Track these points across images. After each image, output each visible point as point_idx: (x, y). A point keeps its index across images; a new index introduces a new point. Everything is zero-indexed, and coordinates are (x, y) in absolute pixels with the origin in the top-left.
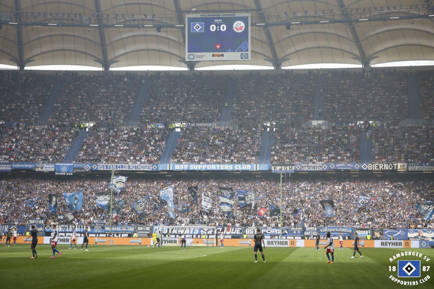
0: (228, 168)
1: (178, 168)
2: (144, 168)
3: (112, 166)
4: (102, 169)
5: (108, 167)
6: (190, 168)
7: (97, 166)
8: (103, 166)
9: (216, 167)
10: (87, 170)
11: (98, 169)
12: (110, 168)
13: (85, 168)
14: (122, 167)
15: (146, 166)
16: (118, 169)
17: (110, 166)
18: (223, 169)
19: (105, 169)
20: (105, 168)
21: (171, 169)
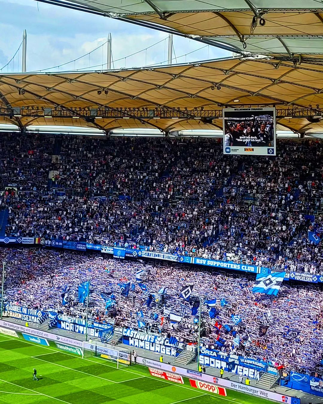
0: (236, 268)
1: (199, 262)
2: (174, 259)
3: (151, 254)
4: (145, 256)
5: (149, 255)
6: (208, 264)
7: (142, 252)
8: (146, 253)
9: (227, 265)
10: (135, 256)
11: (142, 256)
12: (150, 256)
13: (133, 253)
14: (159, 256)
15: (175, 257)
16: (156, 258)
17: (150, 254)
18: (233, 268)
19: (147, 257)
20: (147, 255)
21: (193, 263)
